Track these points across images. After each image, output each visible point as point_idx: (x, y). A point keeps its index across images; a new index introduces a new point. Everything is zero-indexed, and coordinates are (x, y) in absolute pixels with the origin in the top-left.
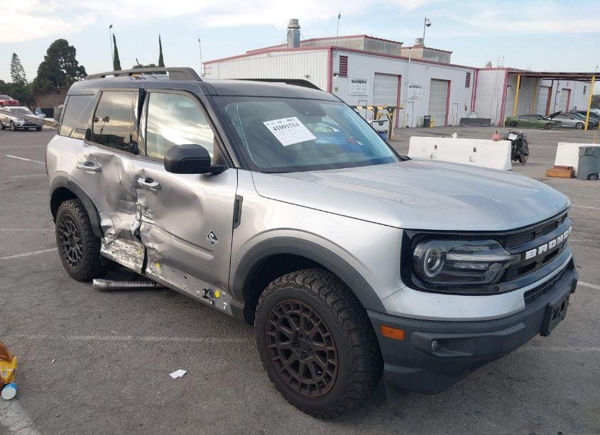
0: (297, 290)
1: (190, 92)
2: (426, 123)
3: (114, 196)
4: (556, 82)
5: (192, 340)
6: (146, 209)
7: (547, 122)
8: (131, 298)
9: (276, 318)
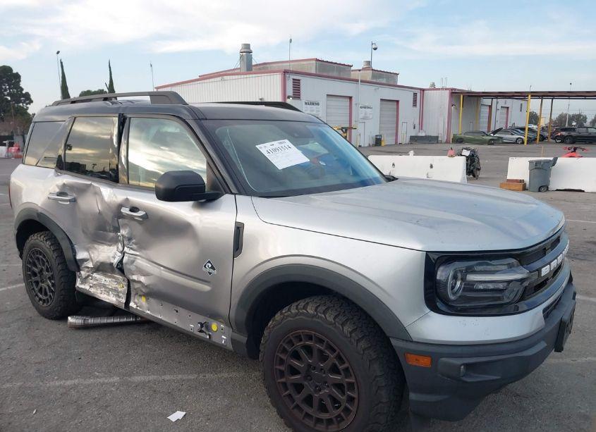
0: (310, 319)
1: (178, 117)
2: (378, 142)
3: (91, 228)
4: (495, 100)
5: (185, 377)
6: (130, 239)
7: (491, 138)
8: (112, 334)
9: (284, 351)
